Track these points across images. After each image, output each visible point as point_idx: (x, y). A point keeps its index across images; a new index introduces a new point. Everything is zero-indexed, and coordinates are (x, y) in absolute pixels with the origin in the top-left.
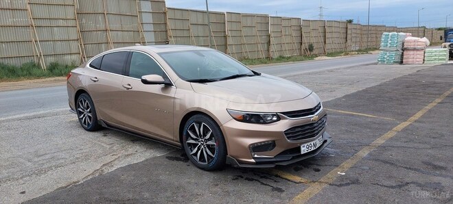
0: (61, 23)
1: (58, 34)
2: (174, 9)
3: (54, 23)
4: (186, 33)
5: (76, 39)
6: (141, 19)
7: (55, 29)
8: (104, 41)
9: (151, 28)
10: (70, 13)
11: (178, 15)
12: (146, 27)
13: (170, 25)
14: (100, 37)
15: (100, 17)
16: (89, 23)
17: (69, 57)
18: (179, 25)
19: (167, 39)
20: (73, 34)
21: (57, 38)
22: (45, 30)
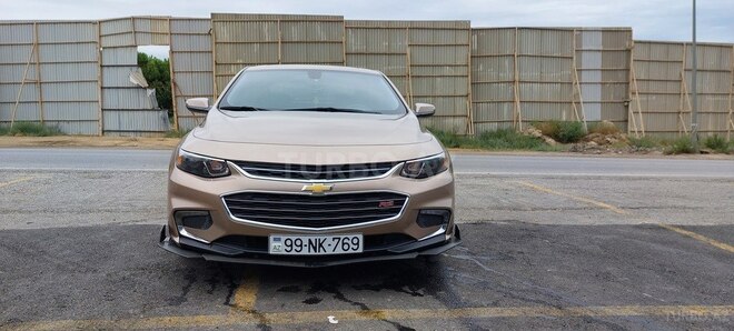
0: (447, 71)
1: (442, 86)
2: (650, 43)
3: (437, 72)
4: (671, 88)
5: (465, 94)
6: (579, 62)
7: (439, 79)
8: (509, 98)
9: (598, 77)
10: (462, 56)
11: (657, 54)
12: (586, 77)
13: (637, 71)
14: (503, 92)
15: (507, 63)
16: (488, 72)
17: (451, 120)
18: (657, 72)
19: (627, 97)
20: (463, 87)
21: (438, 93)
22: (424, 81)
